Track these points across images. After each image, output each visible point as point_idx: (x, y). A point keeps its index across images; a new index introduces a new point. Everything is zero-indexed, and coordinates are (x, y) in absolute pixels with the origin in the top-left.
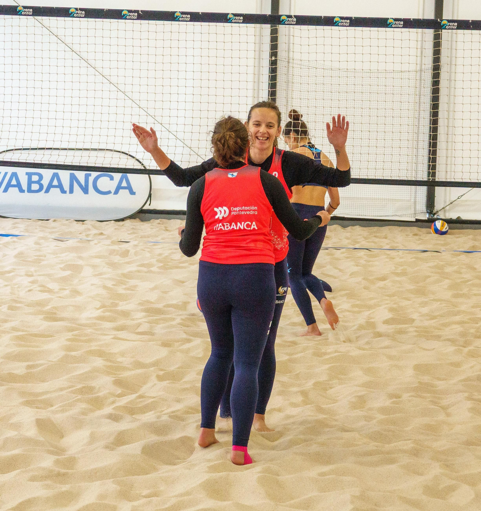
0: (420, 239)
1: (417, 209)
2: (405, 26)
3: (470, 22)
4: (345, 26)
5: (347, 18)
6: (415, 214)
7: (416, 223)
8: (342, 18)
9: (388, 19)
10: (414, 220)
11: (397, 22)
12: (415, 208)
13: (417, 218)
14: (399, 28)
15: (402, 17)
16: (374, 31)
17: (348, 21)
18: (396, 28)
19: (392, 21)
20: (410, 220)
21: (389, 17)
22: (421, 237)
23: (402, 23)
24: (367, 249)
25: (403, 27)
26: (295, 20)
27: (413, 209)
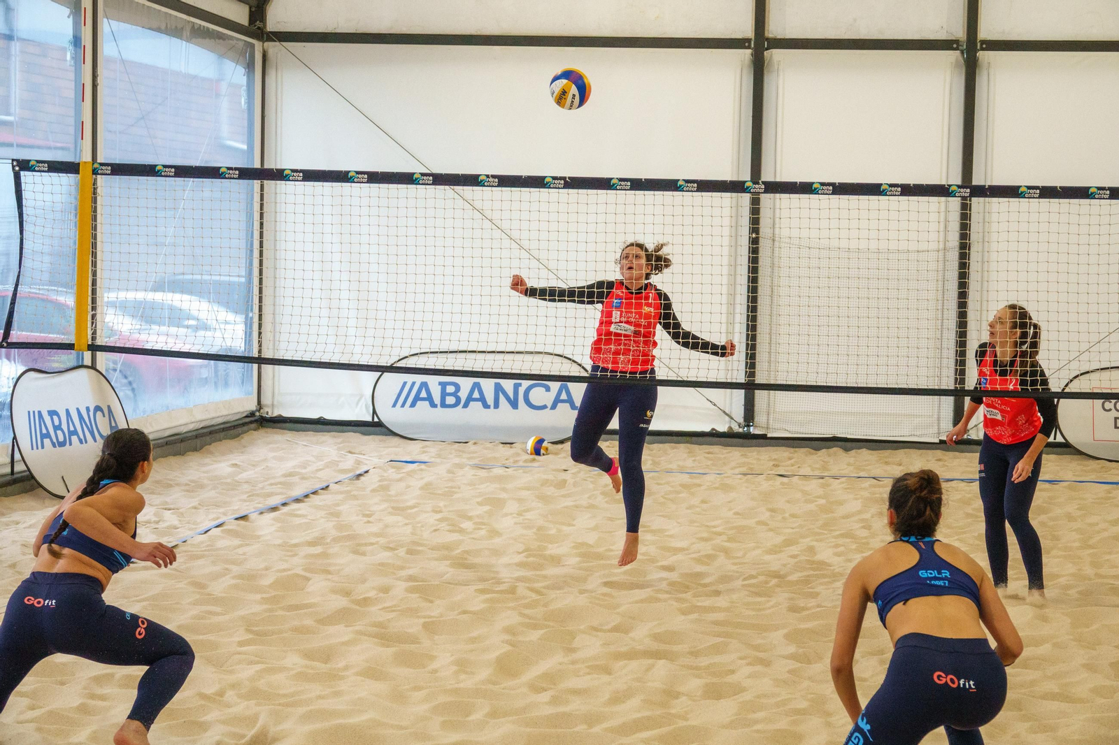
0: (944, 466)
1: (942, 427)
2: (903, 194)
3: (987, 187)
4: (827, 194)
5: (829, 184)
6: (939, 433)
7: (938, 446)
8: (822, 184)
9: (881, 184)
10: (937, 441)
11: (893, 189)
12: (939, 426)
13: (940, 438)
14: (895, 195)
15: (900, 182)
16: (864, 199)
17: (831, 188)
18: (892, 195)
19: (887, 187)
20: (932, 441)
21: (883, 182)
22: (946, 463)
23: (899, 189)
24: (874, 478)
25: (901, 195)
26: (763, 187)
27: (937, 427)
